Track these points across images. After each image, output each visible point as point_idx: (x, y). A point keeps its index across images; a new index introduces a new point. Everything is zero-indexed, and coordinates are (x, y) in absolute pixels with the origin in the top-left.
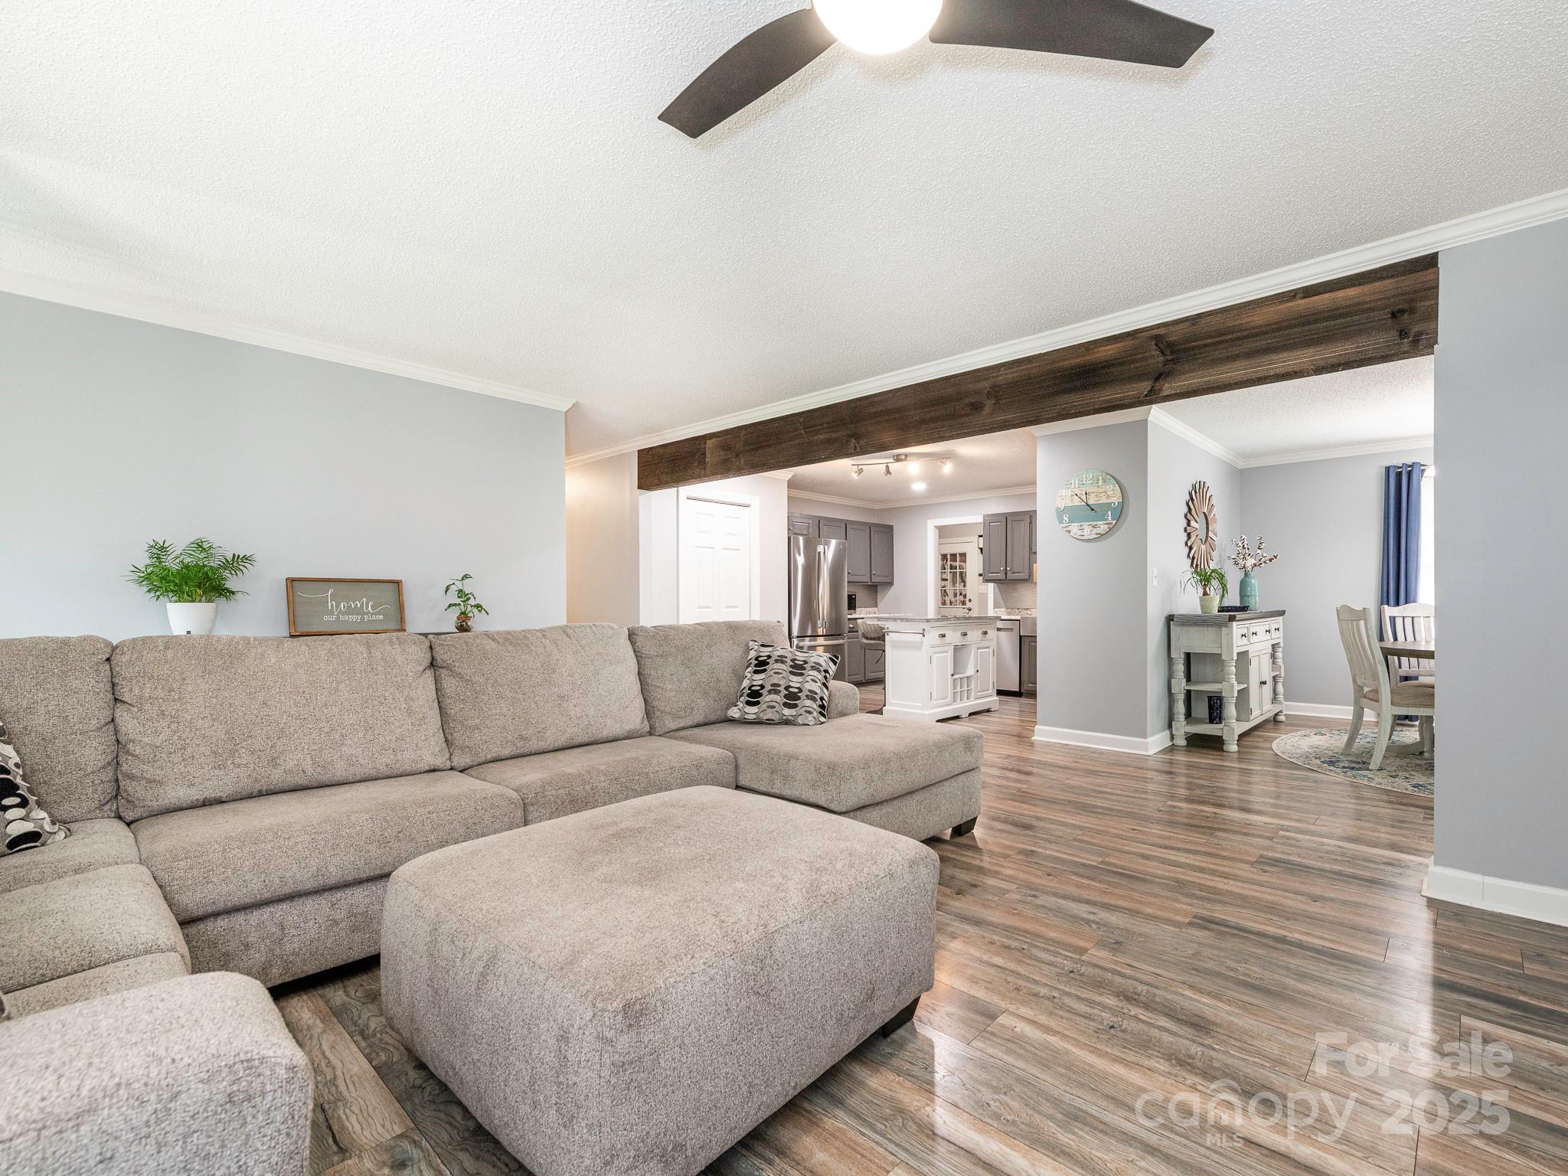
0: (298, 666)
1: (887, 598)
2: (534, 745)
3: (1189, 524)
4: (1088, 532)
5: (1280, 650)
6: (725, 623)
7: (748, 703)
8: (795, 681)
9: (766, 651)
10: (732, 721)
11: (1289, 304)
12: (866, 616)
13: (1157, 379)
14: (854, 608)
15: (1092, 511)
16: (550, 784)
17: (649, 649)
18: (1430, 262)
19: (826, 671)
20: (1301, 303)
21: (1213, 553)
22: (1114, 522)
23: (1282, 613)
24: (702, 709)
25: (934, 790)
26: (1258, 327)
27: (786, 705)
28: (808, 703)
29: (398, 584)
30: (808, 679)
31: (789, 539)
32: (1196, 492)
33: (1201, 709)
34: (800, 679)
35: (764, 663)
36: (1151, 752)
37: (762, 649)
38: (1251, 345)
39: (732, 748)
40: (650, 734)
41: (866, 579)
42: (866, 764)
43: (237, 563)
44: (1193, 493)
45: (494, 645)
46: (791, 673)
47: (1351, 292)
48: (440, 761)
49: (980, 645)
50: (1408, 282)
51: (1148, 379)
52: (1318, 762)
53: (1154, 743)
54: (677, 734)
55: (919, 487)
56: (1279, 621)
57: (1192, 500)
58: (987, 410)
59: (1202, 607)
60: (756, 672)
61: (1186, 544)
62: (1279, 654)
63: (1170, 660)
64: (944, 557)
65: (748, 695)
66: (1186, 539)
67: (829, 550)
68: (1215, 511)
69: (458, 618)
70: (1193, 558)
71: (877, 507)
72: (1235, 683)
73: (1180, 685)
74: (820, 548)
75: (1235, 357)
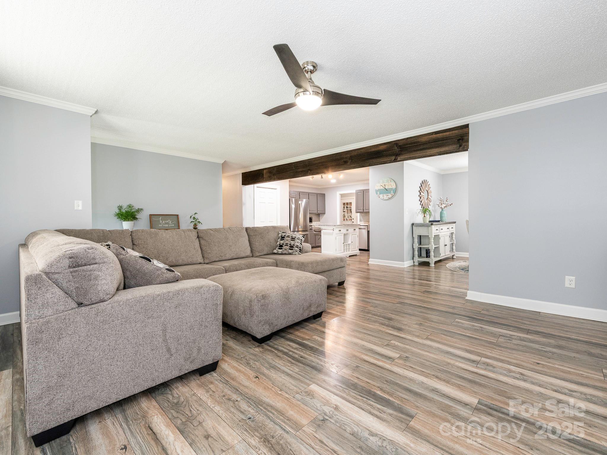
0: (170, 236)
1: (323, 218)
2: (224, 258)
3: (420, 194)
4: (386, 197)
5: (454, 235)
6: (272, 226)
7: (279, 249)
8: (292, 243)
9: (284, 234)
10: (275, 254)
11: (431, 136)
12: (315, 224)
13: (396, 156)
14: (312, 222)
15: (386, 191)
16: (231, 266)
17: (251, 233)
18: (467, 126)
19: (301, 240)
20: (434, 136)
21: (431, 203)
22: (393, 194)
23: (455, 223)
24: (266, 250)
25: (331, 271)
26: (423, 142)
27: (290, 249)
28: (296, 248)
29: (178, 215)
30: (296, 242)
31: (290, 199)
32: (423, 183)
33: (424, 253)
34: (294, 242)
35: (284, 237)
36: (405, 266)
37: (283, 234)
38: (422, 147)
39: (275, 260)
40: (252, 257)
41: (316, 212)
42: (312, 263)
43: (139, 210)
44: (422, 184)
45: (212, 232)
46: (291, 240)
47: (448, 133)
48: (202, 261)
49: (353, 234)
50: (461, 131)
51: (394, 156)
52: (458, 269)
53: (407, 264)
54: (260, 257)
55: (333, 181)
56: (454, 225)
57: (422, 186)
58: (349, 163)
59: (424, 221)
60: (281, 240)
61: (420, 200)
62: (454, 236)
63: (413, 238)
64: (344, 204)
65: (279, 246)
66: (419, 199)
67: (303, 203)
68: (431, 189)
69: (194, 225)
70: (422, 205)
71: (320, 187)
72: (433, 245)
73: (416, 246)
74: (300, 202)
75: (418, 150)
